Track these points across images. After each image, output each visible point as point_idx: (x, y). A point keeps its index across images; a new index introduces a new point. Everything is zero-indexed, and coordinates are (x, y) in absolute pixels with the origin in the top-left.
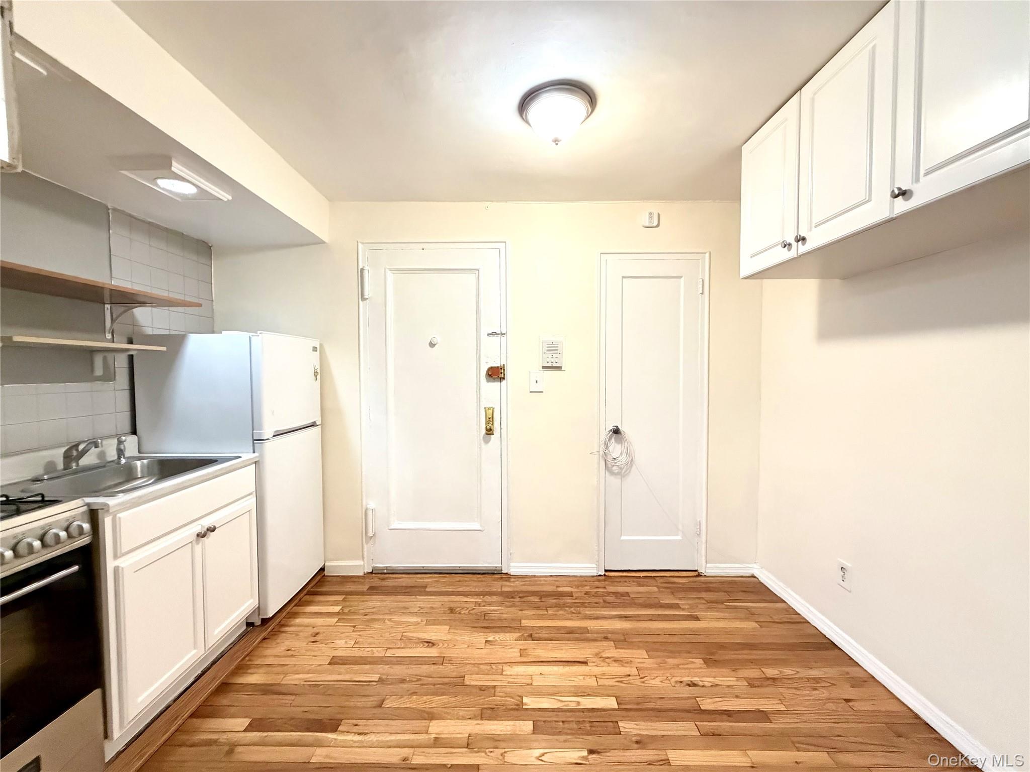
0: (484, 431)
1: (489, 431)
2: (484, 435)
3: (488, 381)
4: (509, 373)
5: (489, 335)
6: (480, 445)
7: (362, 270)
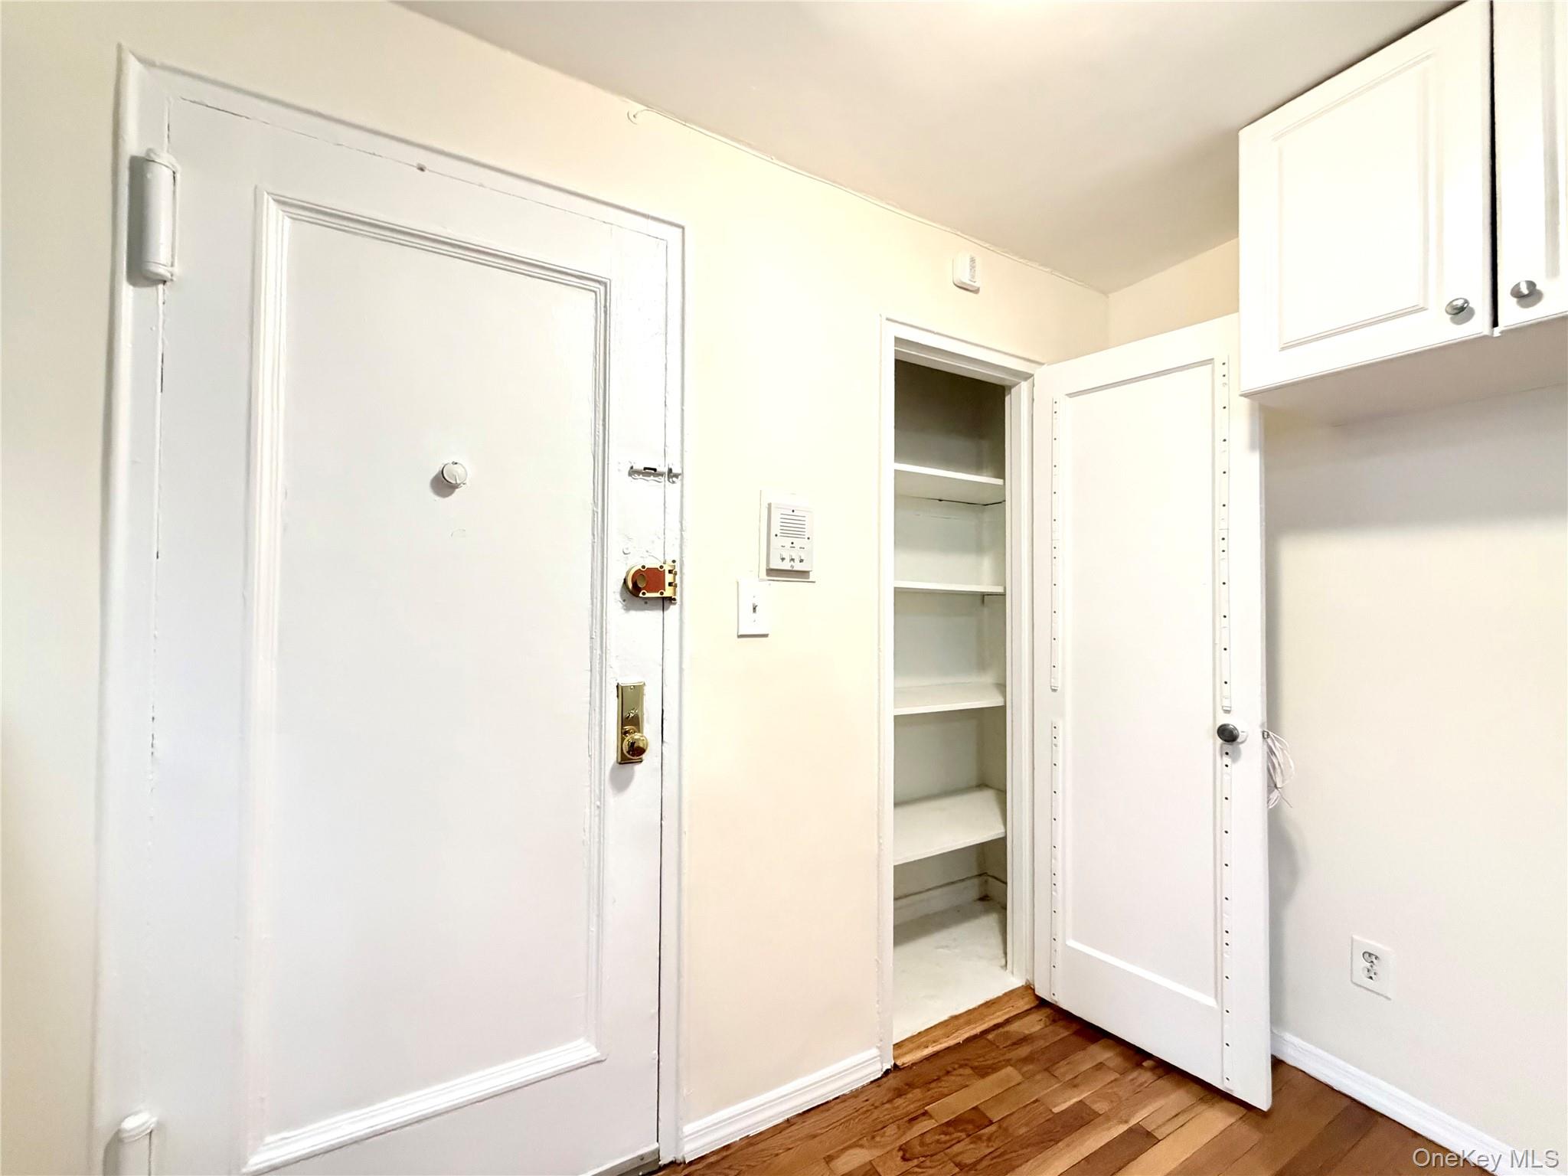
0: (612, 755)
1: (632, 753)
2: (613, 769)
3: (627, 609)
5: (633, 472)
6: (601, 797)
7: (139, 168)
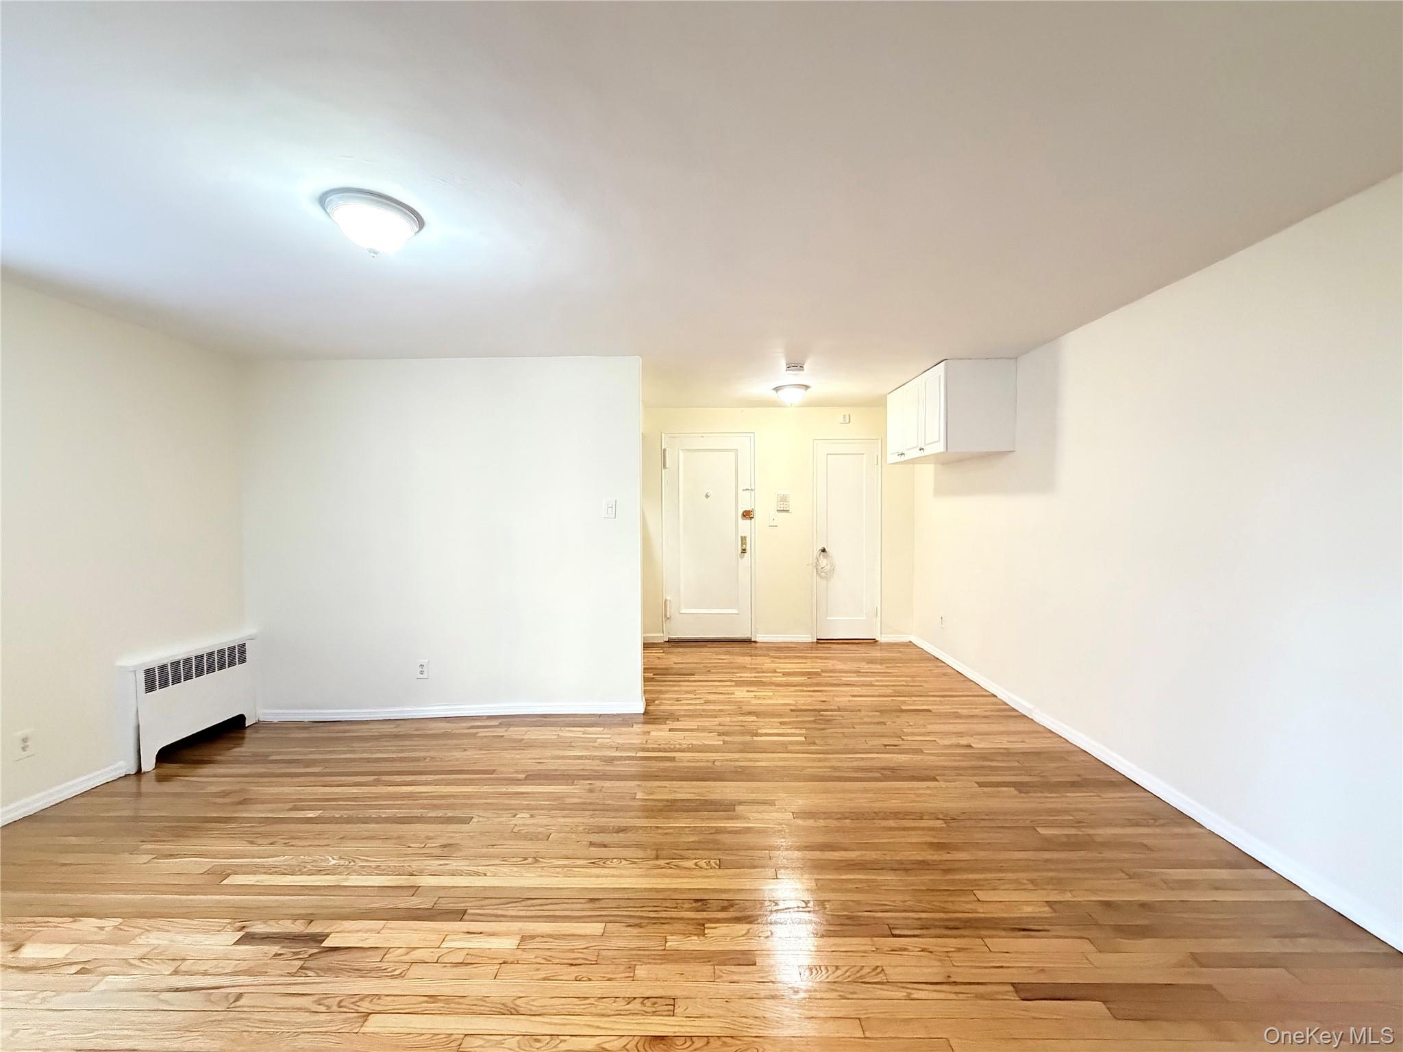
0: (740, 551)
1: (744, 551)
2: (740, 553)
3: (743, 519)
4: (757, 515)
5: (744, 490)
6: (738, 559)
7: (665, 450)
